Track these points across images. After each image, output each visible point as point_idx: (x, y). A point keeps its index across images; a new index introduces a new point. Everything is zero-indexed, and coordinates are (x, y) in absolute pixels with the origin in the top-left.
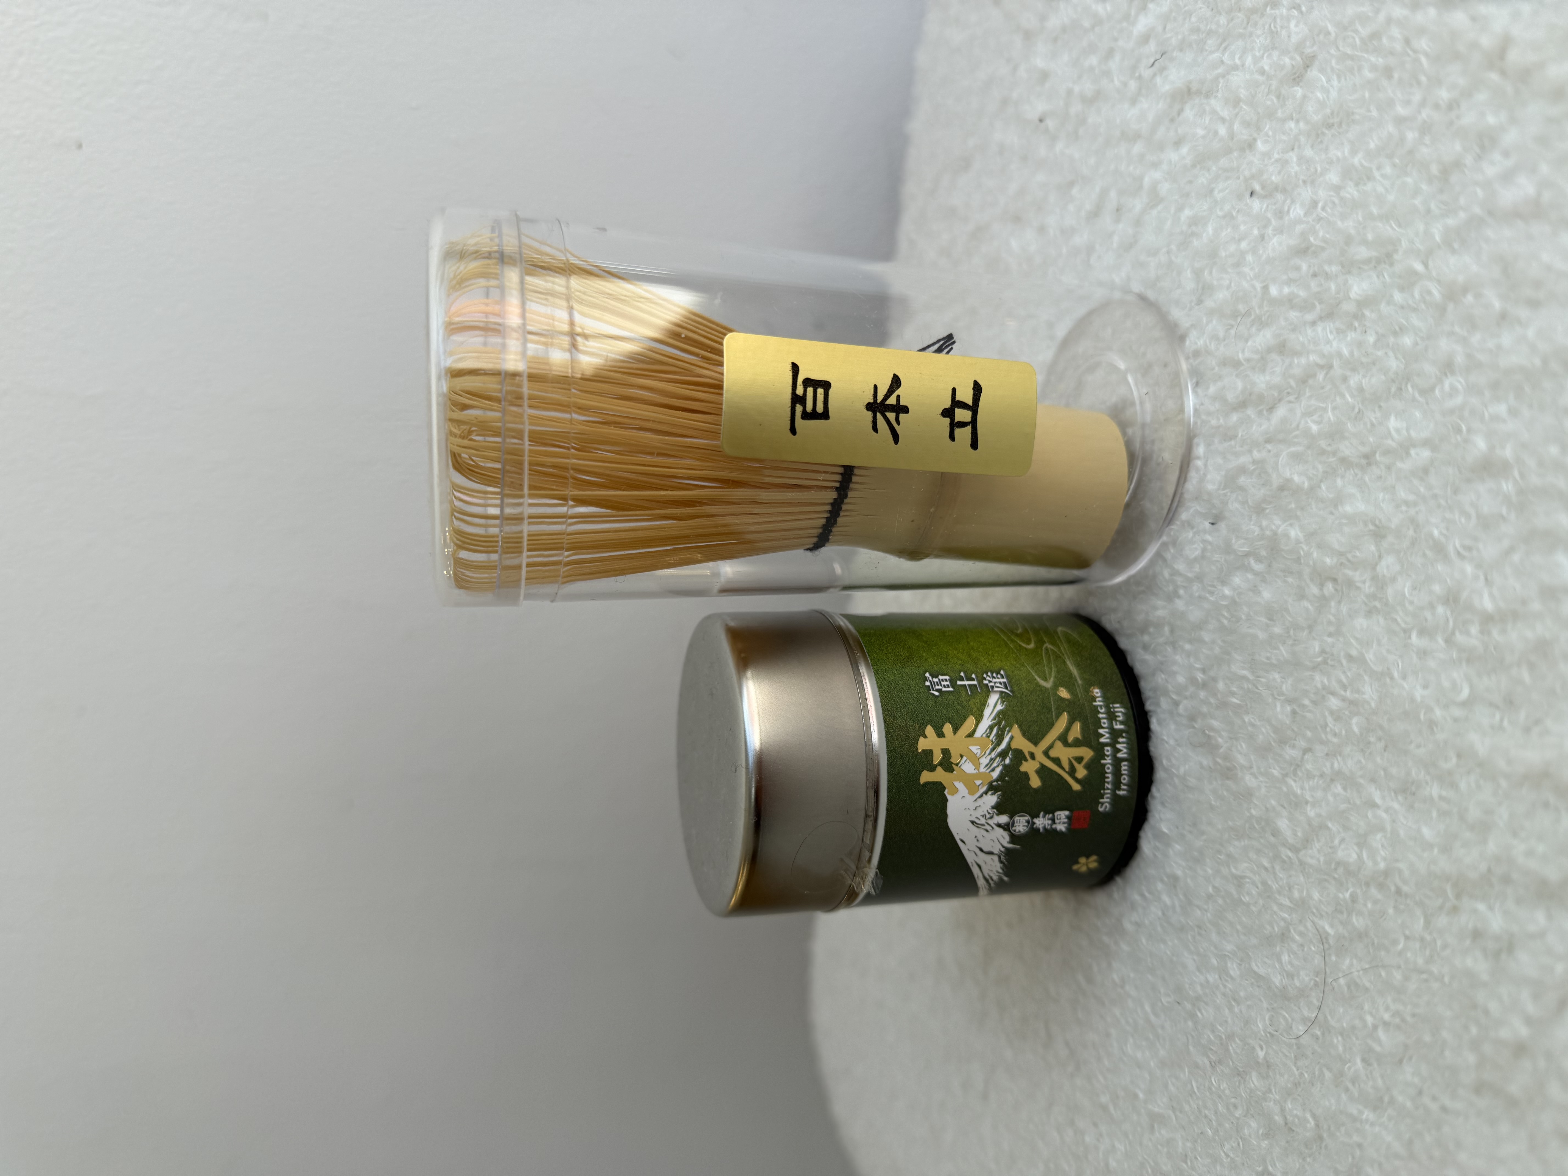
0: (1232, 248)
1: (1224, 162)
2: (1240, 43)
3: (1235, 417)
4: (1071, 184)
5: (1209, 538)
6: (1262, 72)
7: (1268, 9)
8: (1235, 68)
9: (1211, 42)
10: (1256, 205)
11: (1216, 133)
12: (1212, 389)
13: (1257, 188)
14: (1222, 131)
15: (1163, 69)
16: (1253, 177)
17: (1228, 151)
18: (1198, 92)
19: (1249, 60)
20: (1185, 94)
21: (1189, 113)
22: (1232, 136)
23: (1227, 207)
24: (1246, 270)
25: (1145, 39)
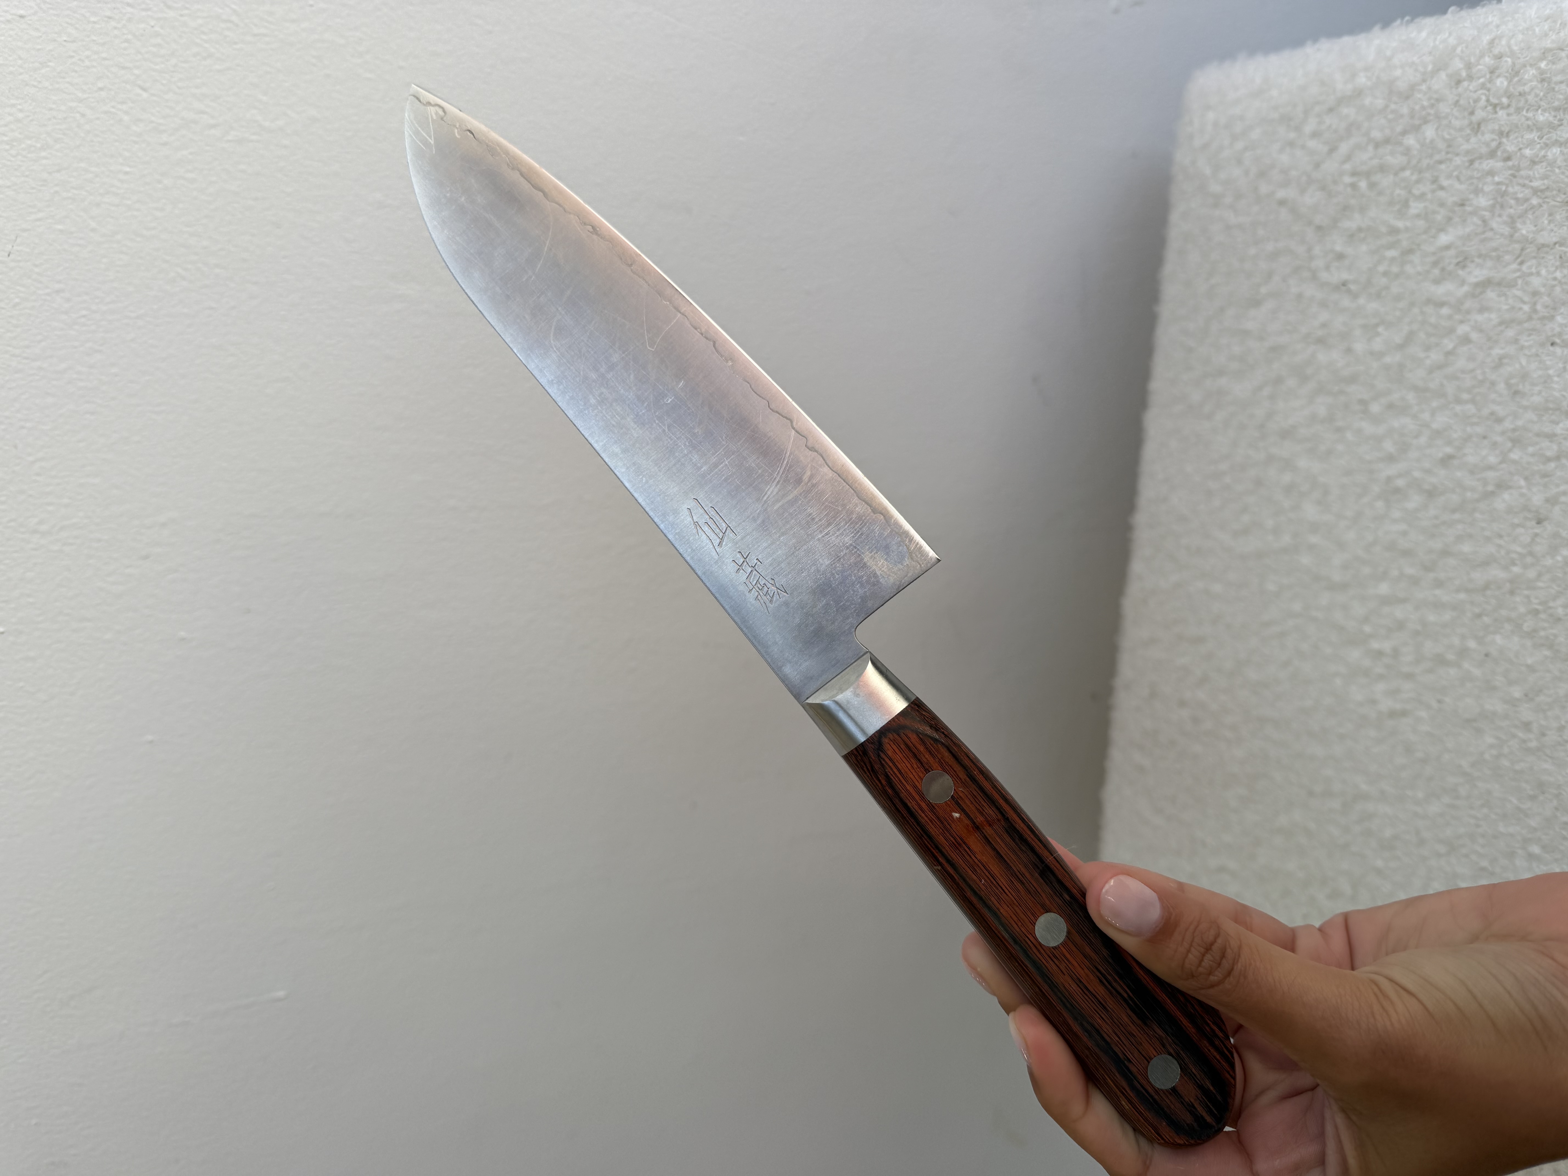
0: (1540, 373)
1: (1526, 325)
2: (1534, 261)
3: (1553, 465)
4: (1377, 325)
5: (1537, 531)
6: (1555, 279)
7: (1557, 246)
8: (1531, 274)
9: (1507, 258)
10: (1558, 351)
11: (1520, 309)
12: (1531, 449)
13: (1558, 341)
14: (1526, 308)
15: (1464, 267)
16: (1554, 335)
17: (1530, 319)
18: (1499, 284)
19: (1543, 272)
20: (1487, 283)
21: (1491, 294)
22: (1535, 311)
23: (1534, 350)
24: (1556, 386)
25: (1447, 247)
